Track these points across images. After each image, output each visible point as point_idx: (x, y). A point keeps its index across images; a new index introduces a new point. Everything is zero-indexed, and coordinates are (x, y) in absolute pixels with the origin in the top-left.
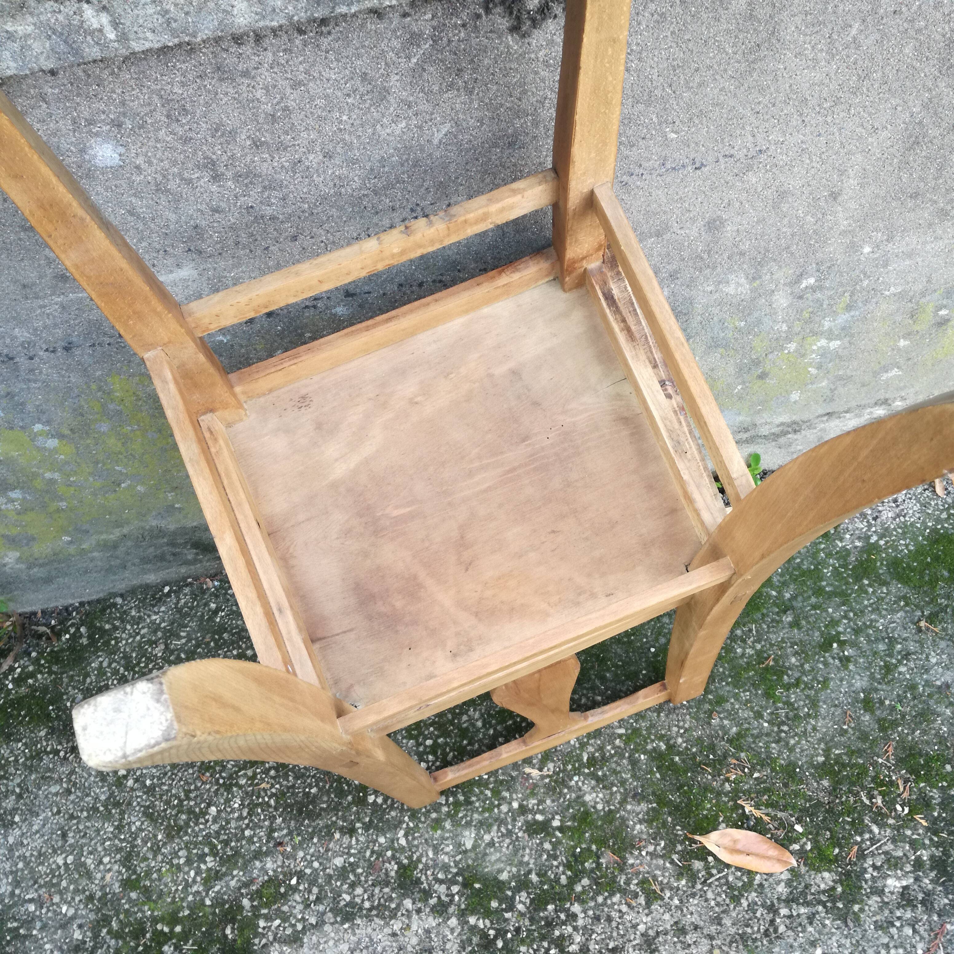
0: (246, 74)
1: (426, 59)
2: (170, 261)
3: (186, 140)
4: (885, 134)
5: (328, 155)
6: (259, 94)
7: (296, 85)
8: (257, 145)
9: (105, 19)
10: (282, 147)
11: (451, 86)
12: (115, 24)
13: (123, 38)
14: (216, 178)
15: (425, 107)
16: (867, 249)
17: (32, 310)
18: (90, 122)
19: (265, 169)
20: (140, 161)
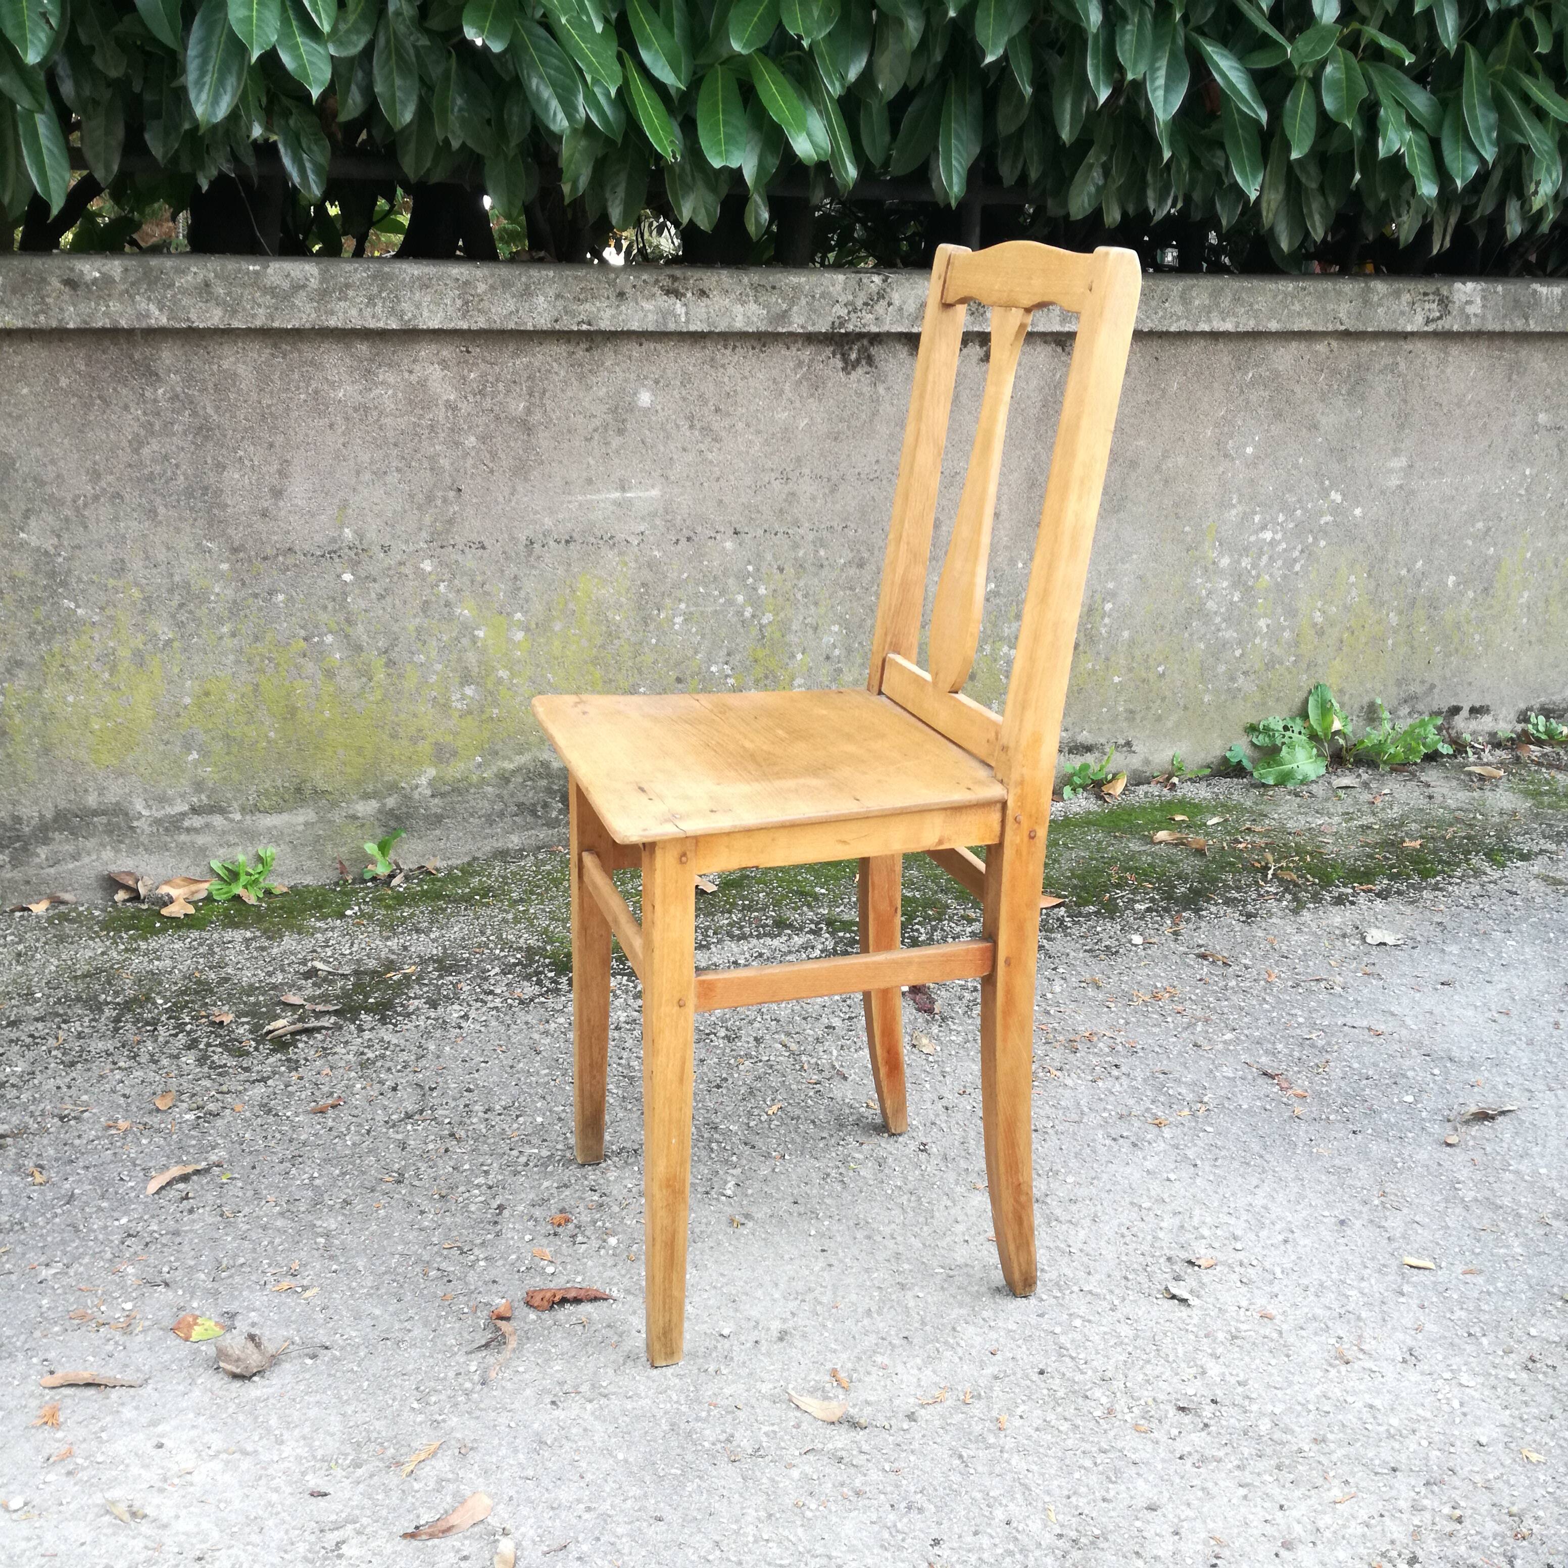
0: (723, 366)
1: (804, 377)
2: (650, 482)
3: (684, 399)
4: (1016, 474)
5: (748, 425)
6: (726, 379)
7: (744, 378)
8: (717, 410)
9: (684, 310)
10: (728, 414)
11: (812, 395)
12: (687, 313)
13: (687, 322)
14: (692, 427)
15: (798, 404)
16: (1020, 565)
17: (562, 503)
18: (646, 378)
19: (715, 426)
20: (659, 408)
